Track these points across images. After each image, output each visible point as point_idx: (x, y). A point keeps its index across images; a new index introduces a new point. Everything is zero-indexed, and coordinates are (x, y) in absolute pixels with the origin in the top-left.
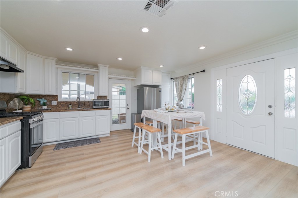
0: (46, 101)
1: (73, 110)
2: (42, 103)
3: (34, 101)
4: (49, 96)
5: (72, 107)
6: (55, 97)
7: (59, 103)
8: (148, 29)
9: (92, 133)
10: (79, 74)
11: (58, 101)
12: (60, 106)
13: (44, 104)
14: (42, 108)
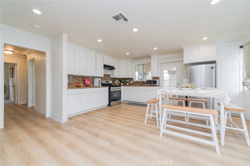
0: (129, 81)
1: (139, 86)
2: (127, 82)
3: (124, 81)
4: (130, 78)
5: (139, 84)
6: (132, 79)
7: (134, 82)
8: (137, 29)
9: (144, 101)
10: (143, 65)
11: (134, 81)
12: (134, 84)
13: (128, 83)
14: (127, 84)
